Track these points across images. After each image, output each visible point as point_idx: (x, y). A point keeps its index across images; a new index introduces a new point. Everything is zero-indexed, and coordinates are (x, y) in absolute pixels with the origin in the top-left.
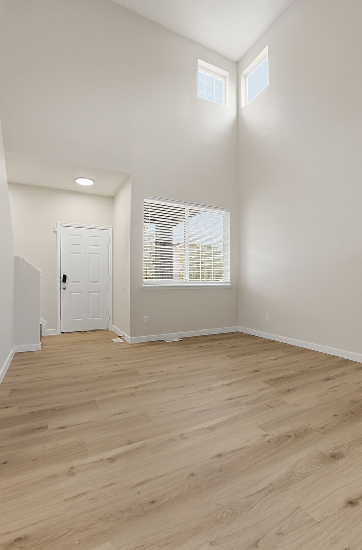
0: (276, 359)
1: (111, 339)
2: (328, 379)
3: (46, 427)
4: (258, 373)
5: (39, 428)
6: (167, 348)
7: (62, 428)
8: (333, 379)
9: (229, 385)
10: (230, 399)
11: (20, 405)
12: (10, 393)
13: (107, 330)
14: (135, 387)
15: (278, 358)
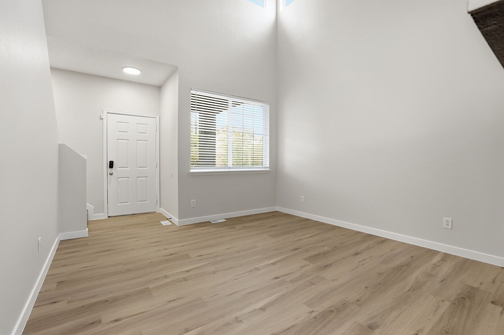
0: (311, 237)
1: (159, 221)
2: (357, 254)
3: (100, 322)
4: (298, 251)
5: (92, 323)
6: (214, 229)
7: (116, 321)
8: (361, 253)
9: (274, 264)
10: (276, 278)
11: (69, 298)
12: (57, 285)
13: (155, 212)
14: (188, 271)
15: (314, 235)
